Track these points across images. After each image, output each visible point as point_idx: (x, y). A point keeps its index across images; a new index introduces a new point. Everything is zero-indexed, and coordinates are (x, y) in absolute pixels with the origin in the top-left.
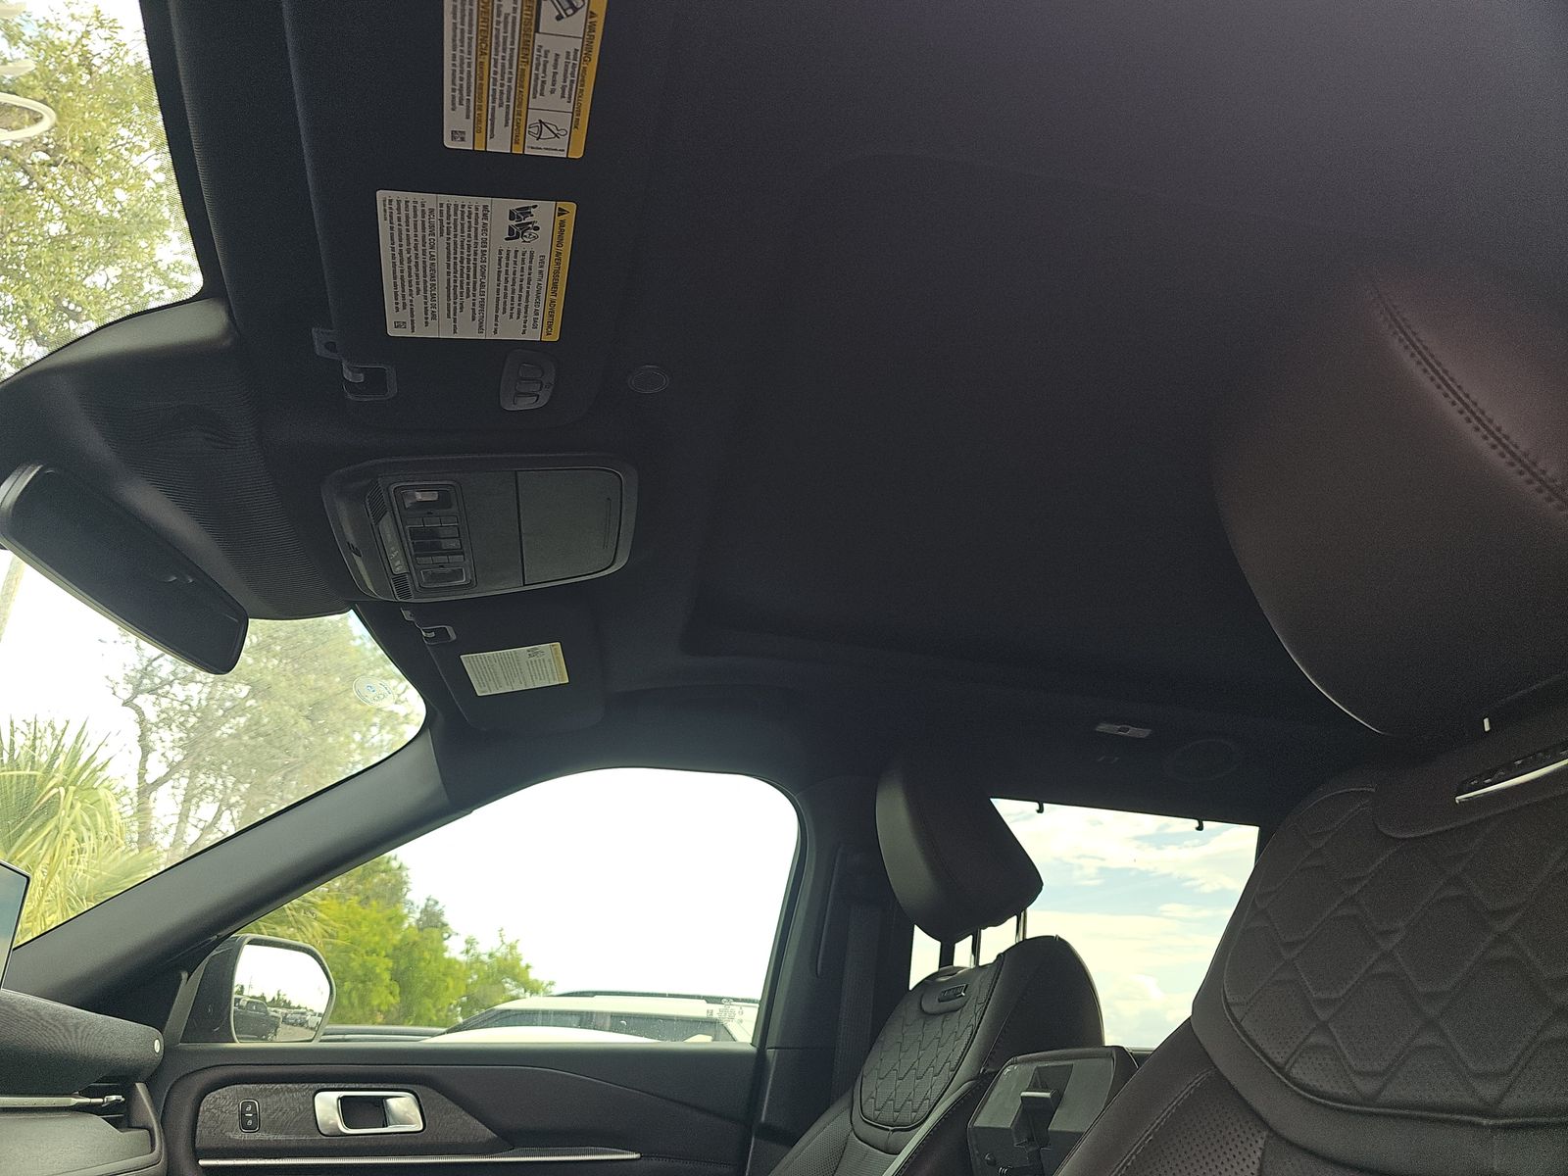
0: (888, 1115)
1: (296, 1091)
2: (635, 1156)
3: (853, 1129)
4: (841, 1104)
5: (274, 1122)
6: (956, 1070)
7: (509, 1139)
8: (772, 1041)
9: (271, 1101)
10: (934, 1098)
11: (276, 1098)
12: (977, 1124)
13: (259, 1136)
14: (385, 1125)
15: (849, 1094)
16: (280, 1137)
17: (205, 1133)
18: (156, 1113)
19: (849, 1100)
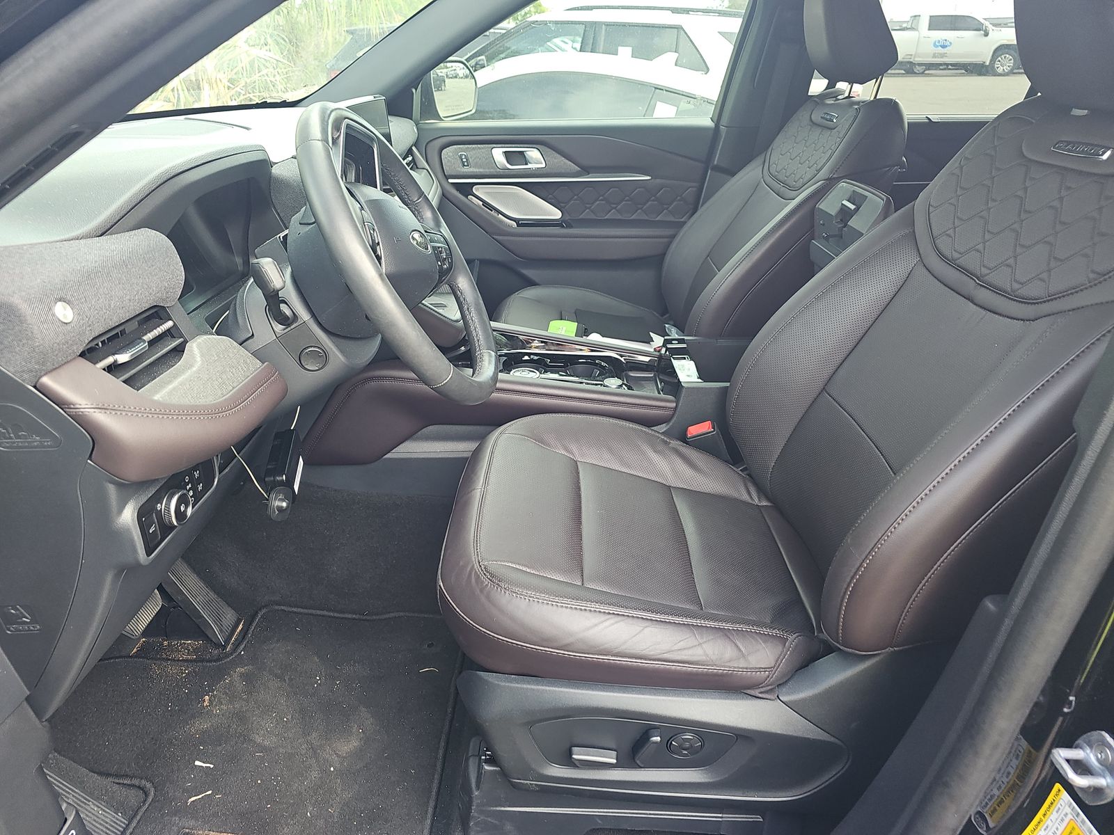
0: (781, 177)
1: (483, 148)
2: (649, 178)
3: (763, 177)
4: (759, 160)
5: (476, 163)
6: (819, 171)
7: (586, 170)
8: (725, 120)
9: (474, 153)
10: (805, 180)
11: (474, 152)
12: (820, 207)
13: (471, 170)
14: (526, 164)
15: (763, 155)
16: (481, 170)
17: (448, 168)
18: (423, 157)
19: (763, 160)
